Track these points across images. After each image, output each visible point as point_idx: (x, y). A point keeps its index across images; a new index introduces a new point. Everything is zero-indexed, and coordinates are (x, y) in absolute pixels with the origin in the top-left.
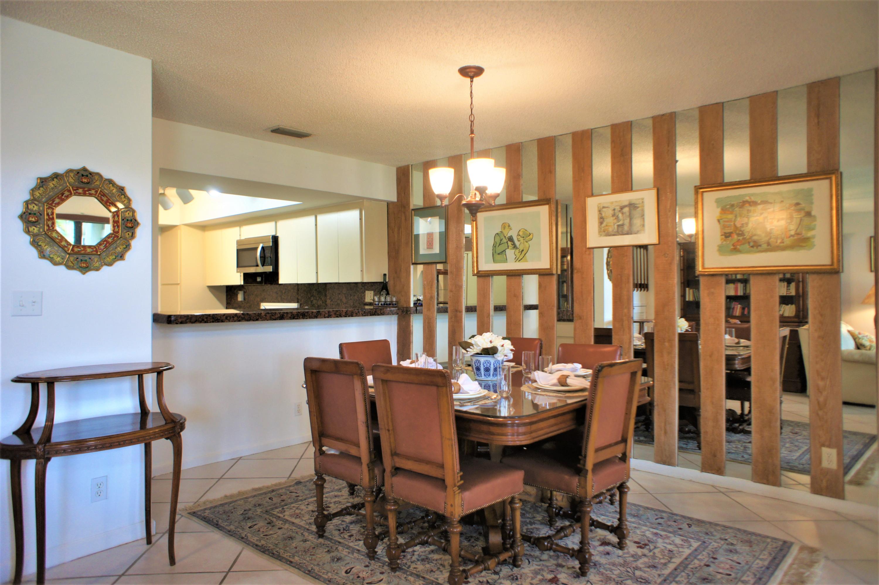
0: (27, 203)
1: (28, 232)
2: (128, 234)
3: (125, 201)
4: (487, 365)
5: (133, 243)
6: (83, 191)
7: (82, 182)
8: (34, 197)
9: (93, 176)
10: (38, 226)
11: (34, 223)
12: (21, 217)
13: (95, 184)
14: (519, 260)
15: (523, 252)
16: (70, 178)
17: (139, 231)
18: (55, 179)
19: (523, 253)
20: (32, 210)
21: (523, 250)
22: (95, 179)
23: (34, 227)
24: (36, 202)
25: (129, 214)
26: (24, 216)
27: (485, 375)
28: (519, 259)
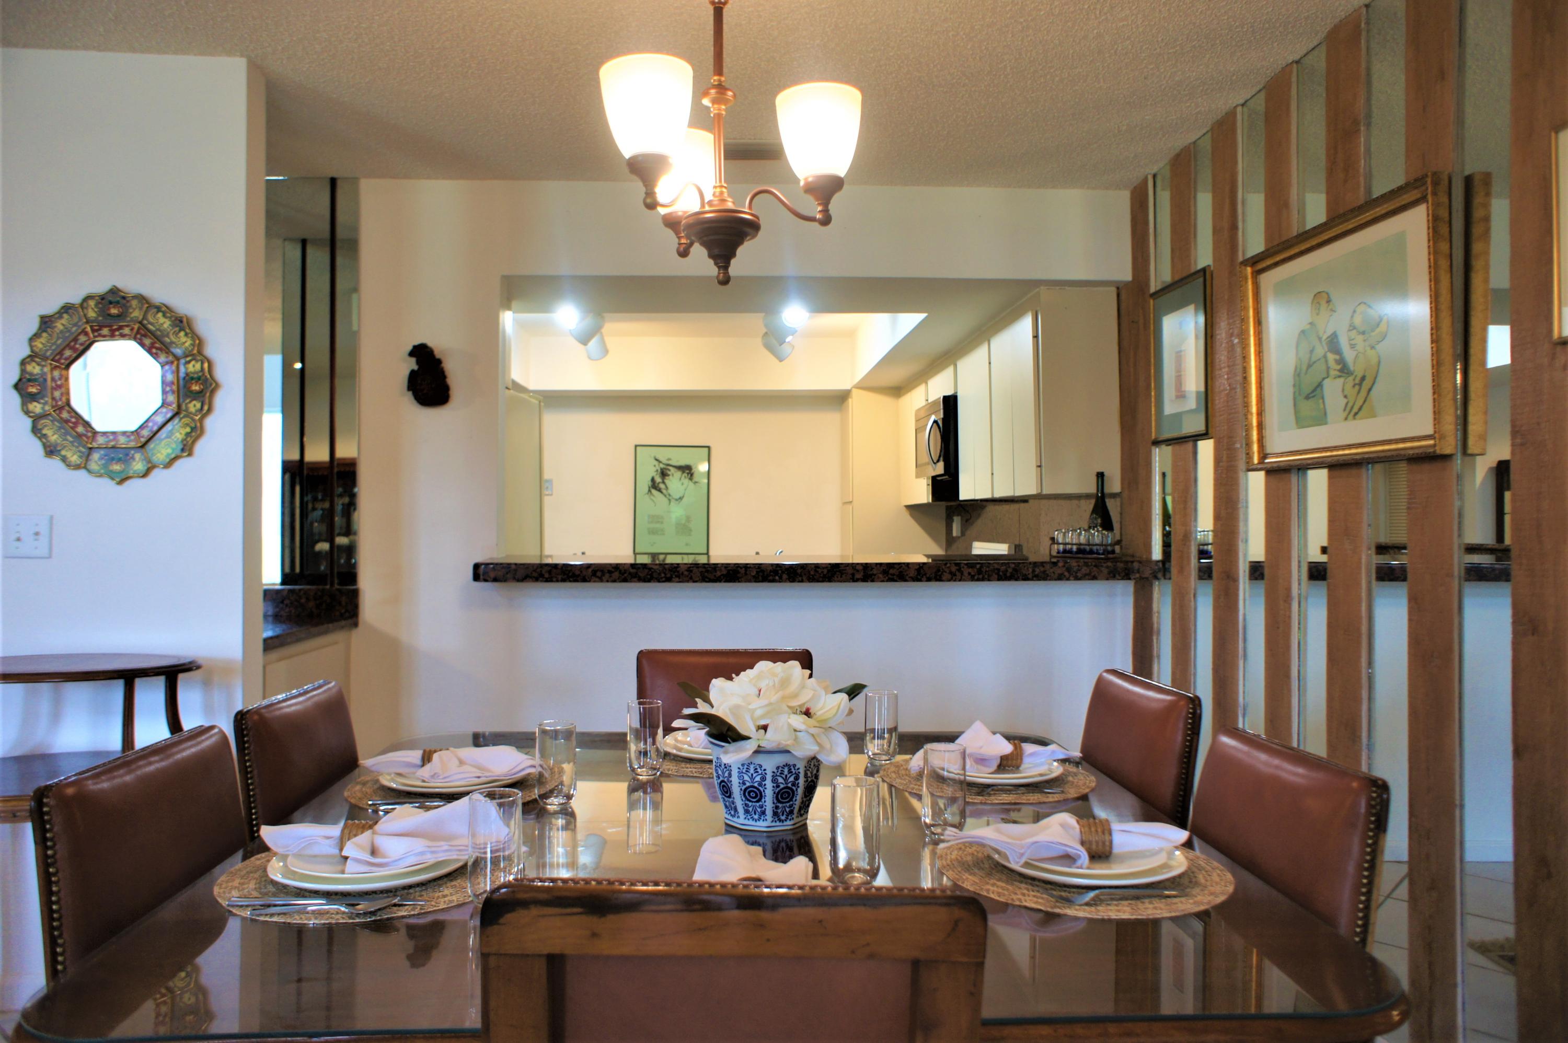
0: (23, 363)
1: (27, 412)
2: (195, 406)
3: (186, 342)
4: (752, 778)
5: (209, 422)
6: (110, 330)
7: (109, 315)
8: (32, 351)
9: (128, 301)
10: (42, 401)
11: (33, 397)
12: (16, 386)
13: (133, 315)
14: (1356, 414)
15: (1364, 383)
16: (90, 310)
17: (220, 399)
18: (65, 316)
19: (1366, 385)
20: (31, 374)
21: (1363, 378)
22: (131, 306)
23: (35, 404)
24: (37, 360)
25: (194, 366)
26: (20, 386)
27: (747, 812)
28: (1355, 409)
